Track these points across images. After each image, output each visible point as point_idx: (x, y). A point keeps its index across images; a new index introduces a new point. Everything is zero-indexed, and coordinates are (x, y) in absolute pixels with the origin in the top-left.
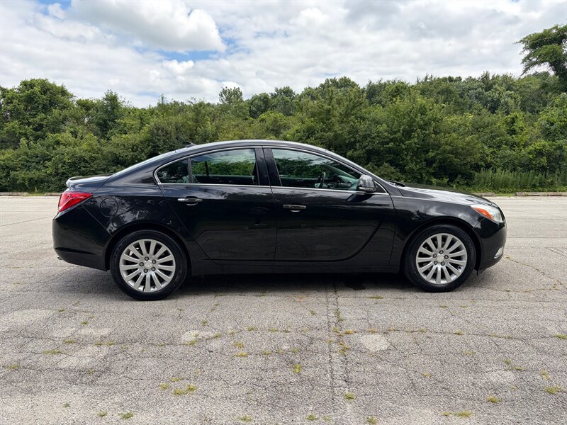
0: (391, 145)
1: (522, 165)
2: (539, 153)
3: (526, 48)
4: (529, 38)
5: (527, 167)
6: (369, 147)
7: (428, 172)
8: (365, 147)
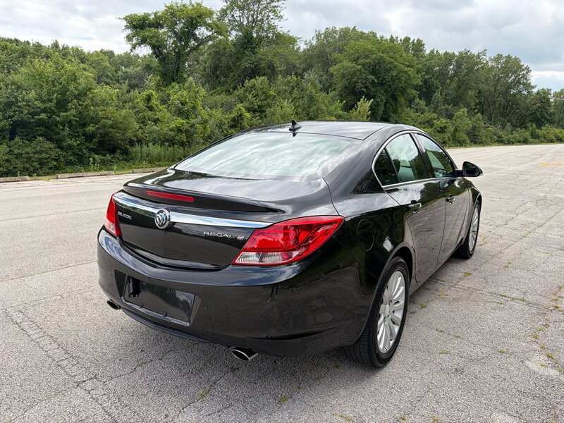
0: (43, 116)
1: (168, 141)
2: (179, 130)
3: (127, 27)
4: (130, 17)
5: (172, 142)
6: (15, 118)
7: (87, 147)
8: (10, 117)
